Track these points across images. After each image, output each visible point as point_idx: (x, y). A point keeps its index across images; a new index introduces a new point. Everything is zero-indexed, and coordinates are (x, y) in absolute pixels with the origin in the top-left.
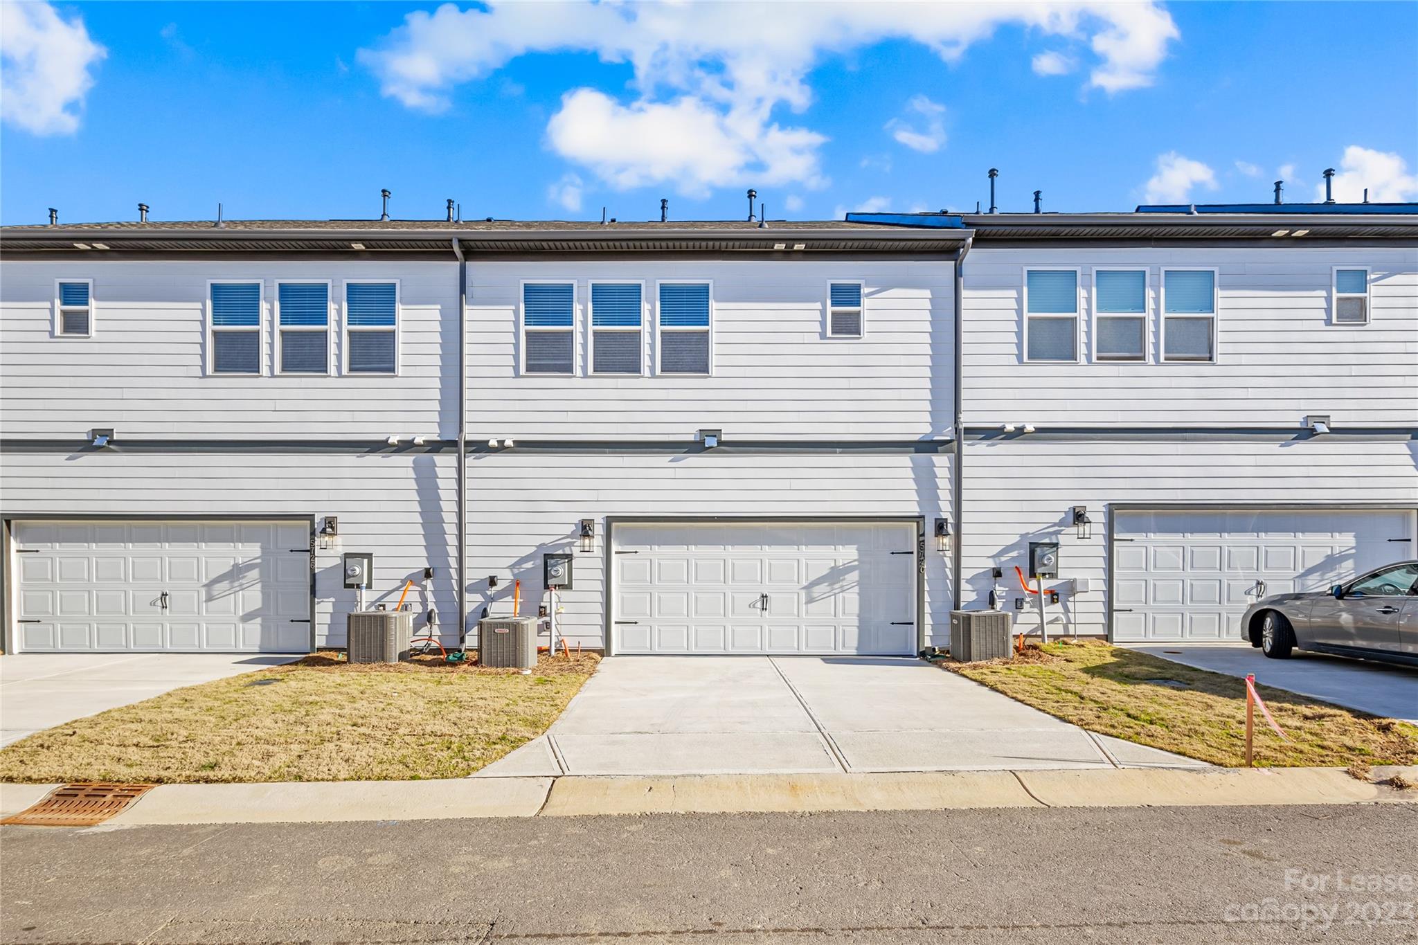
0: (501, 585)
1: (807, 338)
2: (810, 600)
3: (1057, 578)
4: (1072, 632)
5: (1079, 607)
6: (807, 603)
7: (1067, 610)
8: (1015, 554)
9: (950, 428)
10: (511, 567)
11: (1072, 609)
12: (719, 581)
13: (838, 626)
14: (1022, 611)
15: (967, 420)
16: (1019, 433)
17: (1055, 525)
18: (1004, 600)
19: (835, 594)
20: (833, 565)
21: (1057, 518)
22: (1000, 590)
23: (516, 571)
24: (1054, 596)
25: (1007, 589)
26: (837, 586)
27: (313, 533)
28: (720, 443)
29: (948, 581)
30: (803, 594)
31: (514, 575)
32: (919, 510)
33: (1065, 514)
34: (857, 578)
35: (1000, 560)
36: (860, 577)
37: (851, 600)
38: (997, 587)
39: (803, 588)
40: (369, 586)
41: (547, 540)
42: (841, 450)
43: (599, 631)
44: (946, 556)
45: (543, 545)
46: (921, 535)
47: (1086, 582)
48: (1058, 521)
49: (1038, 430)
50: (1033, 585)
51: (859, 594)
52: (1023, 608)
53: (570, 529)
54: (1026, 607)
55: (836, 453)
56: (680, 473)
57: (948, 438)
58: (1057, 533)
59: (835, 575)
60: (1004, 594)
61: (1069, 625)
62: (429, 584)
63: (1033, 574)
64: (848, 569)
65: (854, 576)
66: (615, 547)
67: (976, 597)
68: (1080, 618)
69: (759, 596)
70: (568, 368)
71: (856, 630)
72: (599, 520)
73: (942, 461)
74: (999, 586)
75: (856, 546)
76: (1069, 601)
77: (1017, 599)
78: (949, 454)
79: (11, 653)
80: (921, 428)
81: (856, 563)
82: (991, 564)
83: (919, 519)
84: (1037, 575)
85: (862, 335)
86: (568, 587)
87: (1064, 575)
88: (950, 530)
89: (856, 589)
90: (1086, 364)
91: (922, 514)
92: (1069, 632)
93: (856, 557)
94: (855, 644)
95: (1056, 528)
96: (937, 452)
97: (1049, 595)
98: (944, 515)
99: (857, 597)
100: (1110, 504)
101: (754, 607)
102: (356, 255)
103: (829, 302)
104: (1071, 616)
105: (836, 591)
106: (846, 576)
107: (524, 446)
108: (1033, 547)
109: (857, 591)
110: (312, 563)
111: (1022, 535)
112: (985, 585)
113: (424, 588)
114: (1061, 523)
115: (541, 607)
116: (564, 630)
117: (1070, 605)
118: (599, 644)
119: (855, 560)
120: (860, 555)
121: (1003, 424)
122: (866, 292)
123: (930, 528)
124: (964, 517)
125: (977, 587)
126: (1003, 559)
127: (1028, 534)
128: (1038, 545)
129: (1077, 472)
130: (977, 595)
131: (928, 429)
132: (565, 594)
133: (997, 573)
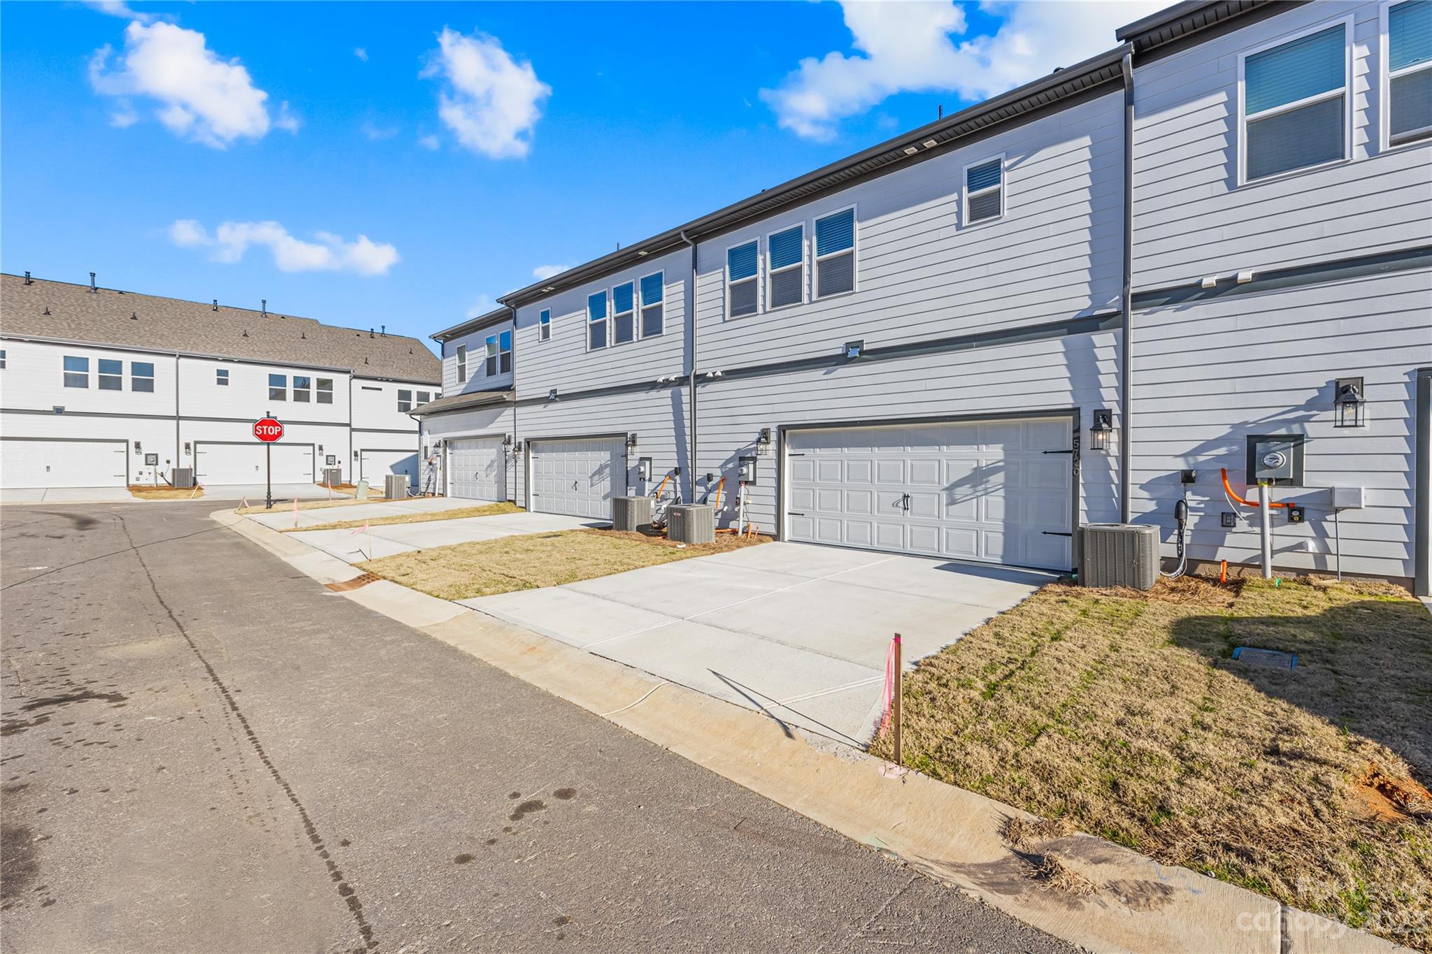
0: (716, 480)
1: (943, 233)
2: (952, 502)
3: (1300, 484)
4: (1331, 566)
5: (1344, 530)
6: (948, 505)
7: (1321, 534)
8: (1222, 451)
9: (1117, 297)
10: (721, 467)
11: (1331, 533)
12: (867, 480)
13: (981, 531)
14: (1234, 530)
15: (1139, 283)
16: (1228, 287)
17: (1297, 408)
18: (1202, 514)
19: (977, 497)
20: (975, 466)
21: (1302, 398)
22: (1192, 499)
23: (724, 470)
24: (1294, 512)
25: (1207, 499)
26: (980, 488)
27: (627, 445)
28: (862, 353)
29: (1113, 486)
30: (944, 495)
31: (722, 473)
32: (1073, 402)
33: (1319, 391)
34: (1002, 480)
35: (1195, 459)
36: (1006, 478)
37: (995, 504)
38: (1189, 495)
39: (944, 490)
40: (650, 480)
41: (741, 446)
42: (978, 343)
43: (773, 520)
44: (1110, 456)
45: (739, 450)
46: (1077, 430)
47: (1356, 493)
48: (1303, 403)
49: (1259, 277)
50: (1252, 494)
51: (1004, 497)
52: (1235, 526)
53: (755, 437)
54: (1242, 525)
55: (973, 347)
56: (831, 384)
57: (1115, 310)
58: (1307, 419)
59: (978, 477)
60: (1202, 506)
61: (1327, 557)
62: (678, 478)
63: (1252, 480)
64: (994, 470)
65: (999, 478)
66: (787, 451)
67: (1156, 508)
68: (1344, 547)
69: (901, 496)
70: (754, 309)
71: (1001, 537)
72: (773, 428)
73: (1104, 342)
74: (1194, 494)
75: (1001, 445)
76: (1326, 521)
77: (1223, 513)
78: (1115, 330)
79: (529, 511)
80: (1078, 302)
81: (1002, 464)
82: (1181, 465)
83: (1075, 412)
84: (1259, 482)
85: (1002, 214)
86: (753, 483)
87: (1313, 481)
88: (1116, 423)
89: (1002, 492)
90: (1367, 157)
91: (1077, 406)
92: (1326, 567)
93: (1002, 458)
94: (1000, 552)
95: (1301, 413)
96: (1098, 329)
97: (1286, 510)
98: (1107, 406)
99: (1002, 500)
100: (1419, 370)
101: (897, 506)
102: (645, 259)
103: (965, 189)
104: (1331, 543)
105: (979, 494)
106: (989, 478)
107: (731, 375)
108: (1253, 440)
109: (1003, 494)
110: (627, 464)
111: (1233, 426)
112: (1170, 492)
113: (675, 480)
114: (1311, 405)
115: (737, 498)
116: (752, 518)
117: (1329, 527)
118: (773, 531)
119: (999, 461)
120: (1006, 455)
121: (1235, 272)
122: (1006, 165)
123: (1087, 422)
124: (1132, 406)
125: (1157, 495)
126: (1201, 459)
127: (1246, 423)
128: (1264, 439)
129: (1345, 326)
130: (1157, 504)
131: (1086, 303)
132: (751, 488)
133: (1188, 478)
